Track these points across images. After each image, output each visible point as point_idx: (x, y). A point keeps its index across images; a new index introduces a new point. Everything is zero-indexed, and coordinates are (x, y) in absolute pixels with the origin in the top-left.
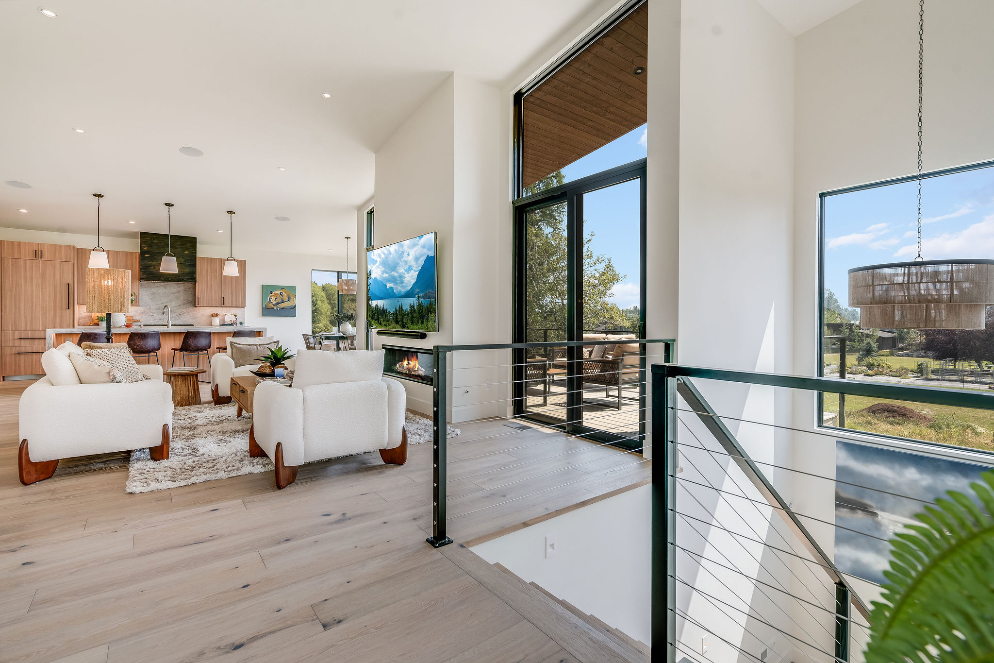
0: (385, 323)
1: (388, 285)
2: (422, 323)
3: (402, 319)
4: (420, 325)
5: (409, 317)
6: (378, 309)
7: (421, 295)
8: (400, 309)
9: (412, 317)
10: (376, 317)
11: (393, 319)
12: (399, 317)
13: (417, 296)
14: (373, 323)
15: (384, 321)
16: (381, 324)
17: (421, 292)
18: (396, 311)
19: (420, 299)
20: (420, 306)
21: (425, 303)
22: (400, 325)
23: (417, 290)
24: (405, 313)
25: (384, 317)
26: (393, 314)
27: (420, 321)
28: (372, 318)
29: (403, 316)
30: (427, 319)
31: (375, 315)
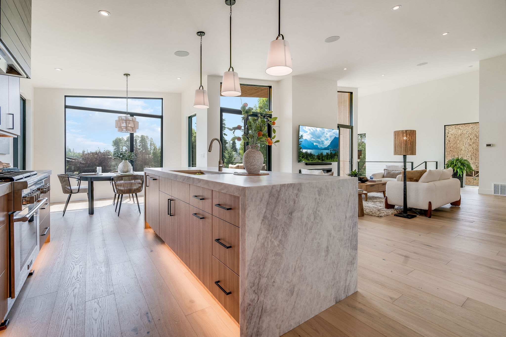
0: (312, 159)
1: (315, 144)
2: (332, 159)
3: (322, 158)
4: (331, 160)
5: (326, 157)
6: (307, 153)
7: (332, 149)
8: (321, 154)
9: (327, 157)
10: (305, 157)
11: (317, 158)
12: (320, 157)
13: (330, 150)
14: (303, 160)
15: (311, 159)
16: (309, 160)
17: (332, 148)
18: (319, 155)
19: (331, 151)
20: (331, 153)
21: (333, 152)
22: (321, 160)
23: (330, 148)
24: (324, 155)
25: (311, 157)
26: (317, 156)
27: (331, 159)
28: (303, 158)
29: (323, 157)
30: (334, 158)
31: (304, 156)
